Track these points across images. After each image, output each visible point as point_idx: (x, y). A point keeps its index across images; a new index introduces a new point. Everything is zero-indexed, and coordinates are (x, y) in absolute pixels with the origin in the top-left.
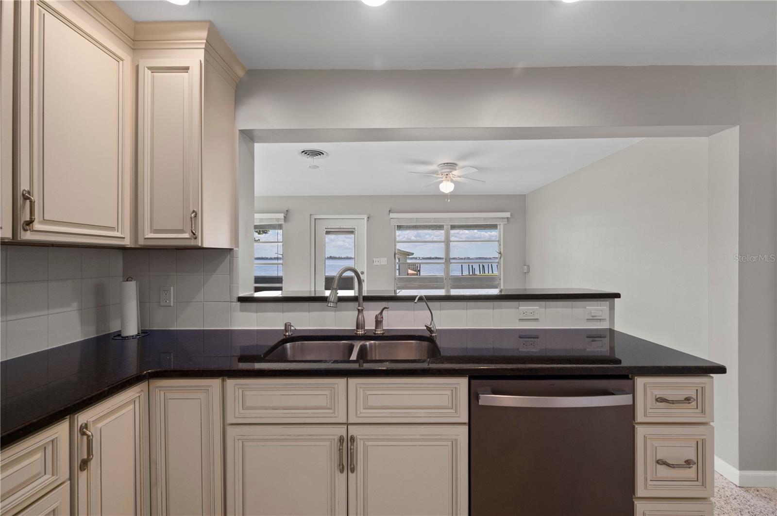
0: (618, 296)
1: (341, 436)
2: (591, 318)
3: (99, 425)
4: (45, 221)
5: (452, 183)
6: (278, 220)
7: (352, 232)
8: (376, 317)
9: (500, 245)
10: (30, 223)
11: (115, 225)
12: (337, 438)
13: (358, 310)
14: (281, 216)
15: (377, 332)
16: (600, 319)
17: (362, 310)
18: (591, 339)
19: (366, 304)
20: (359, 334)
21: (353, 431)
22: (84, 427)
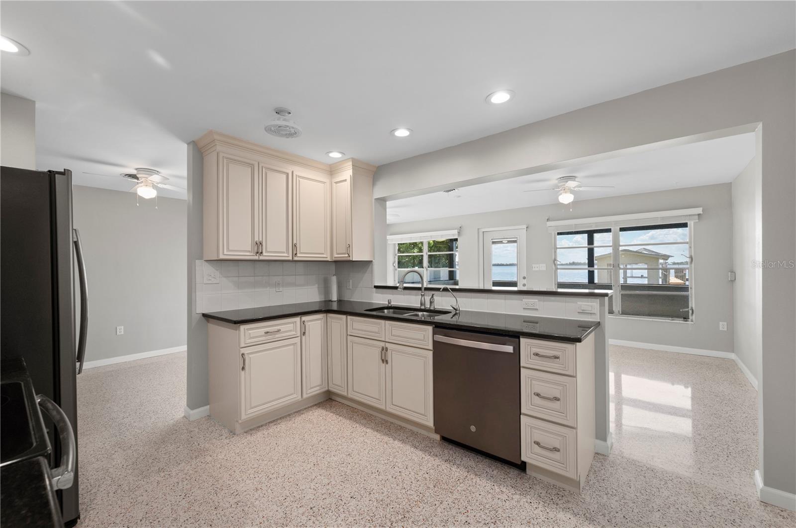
1: (382, 347)
2: (581, 311)
3: (309, 323)
4: (301, 253)
5: (571, 195)
6: (454, 235)
7: (515, 242)
8: (430, 299)
9: (690, 248)
10: (296, 254)
11: (323, 252)
13: (422, 295)
14: (456, 232)
15: (430, 308)
16: (591, 313)
17: (424, 295)
18: (582, 329)
19: (427, 292)
22: (304, 321)
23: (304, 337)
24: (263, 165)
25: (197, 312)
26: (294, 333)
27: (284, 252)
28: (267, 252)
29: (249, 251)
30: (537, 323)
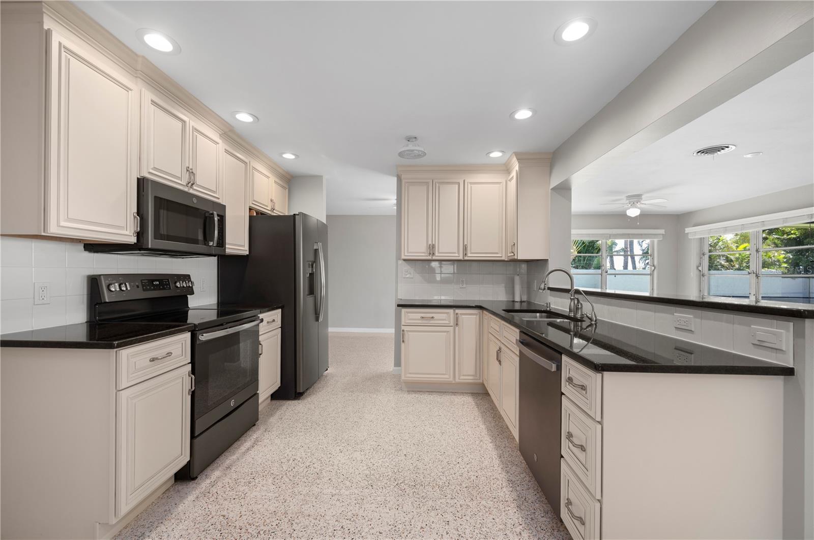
2: (758, 343)
3: (463, 316)
4: (471, 253)
10: (467, 254)
11: (498, 252)
16: (776, 349)
17: (574, 299)
22: (457, 314)
23: (457, 328)
24: (436, 181)
25: (399, 298)
26: (447, 322)
27: (455, 253)
28: (439, 253)
29: (424, 253)
30: (692, 354)
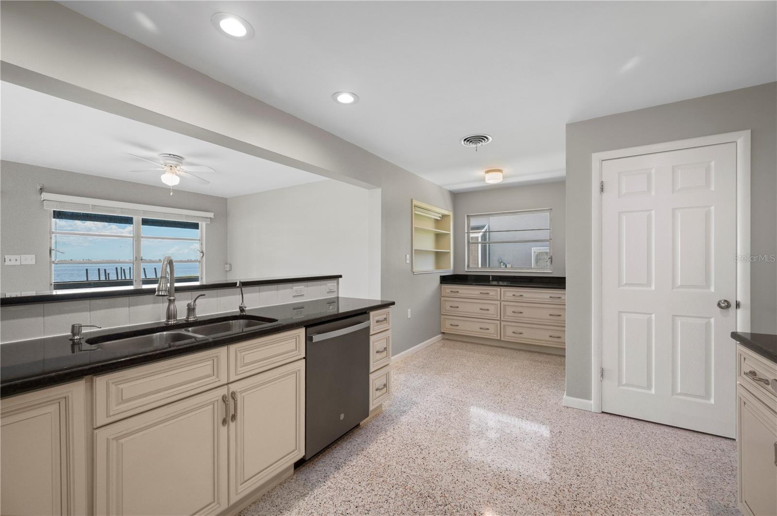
0: (341, 276)
1: (223, 396)
2: (329, 291)
5: (176, 177)
8: (189, 305)
9: (201, 244)
12: (220, 398)
13: (170, 300)
15: (190, 320)
16: (332, 292)
17: (174, 300)
20: (171, 324)
21: (233, 387)
